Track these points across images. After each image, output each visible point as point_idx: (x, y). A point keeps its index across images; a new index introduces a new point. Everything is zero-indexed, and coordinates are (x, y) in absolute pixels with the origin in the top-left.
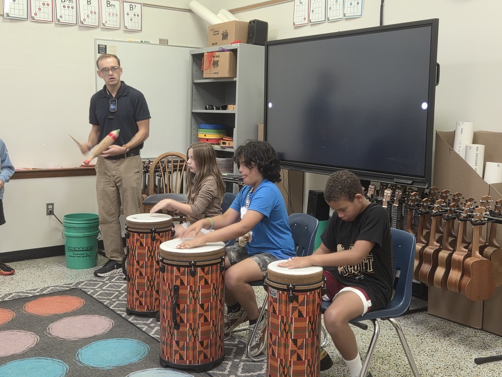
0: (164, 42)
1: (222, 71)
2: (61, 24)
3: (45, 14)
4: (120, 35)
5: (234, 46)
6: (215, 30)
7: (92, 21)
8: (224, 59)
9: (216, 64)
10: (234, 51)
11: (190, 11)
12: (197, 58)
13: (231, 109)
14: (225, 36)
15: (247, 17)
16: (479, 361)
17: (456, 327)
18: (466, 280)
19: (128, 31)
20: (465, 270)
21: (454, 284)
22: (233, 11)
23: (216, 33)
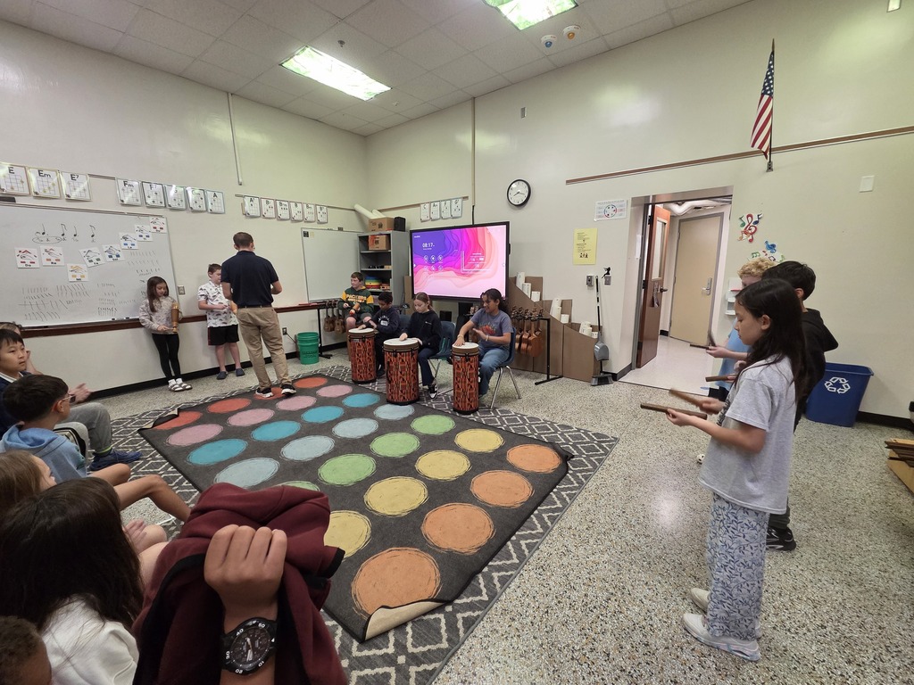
0: (340, 229)
1: (382, 246)
2: (280, 219)
3: (271, 213)
4: (315, 225)
5: (388, 232)
6: (373, 222)
7: (298, 217)
8: (383, 240)
9: (377, 242)
10: (389, 235)
11: (354, 210)
12: (364, 240)
13: (387, 268)
14: (381, 226)
15: (393, 215)
16: (536, 384)
17: (521, 372)
18: (529, 347)
19: (320, 223)
20: (529, 343)
21: (523, 350)
22: (380, 211)
23: (374, 224)
